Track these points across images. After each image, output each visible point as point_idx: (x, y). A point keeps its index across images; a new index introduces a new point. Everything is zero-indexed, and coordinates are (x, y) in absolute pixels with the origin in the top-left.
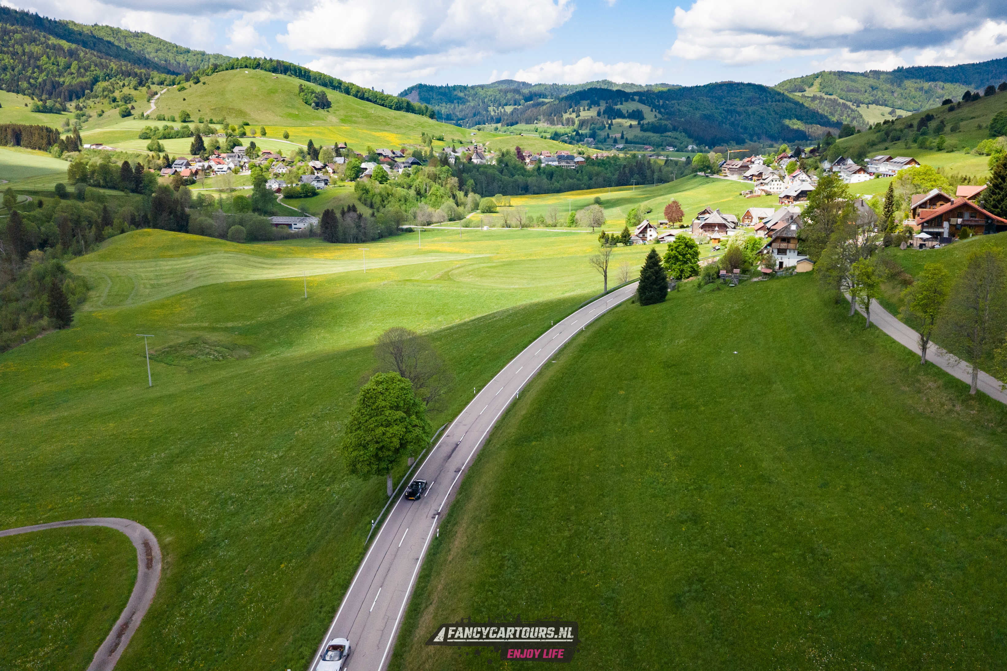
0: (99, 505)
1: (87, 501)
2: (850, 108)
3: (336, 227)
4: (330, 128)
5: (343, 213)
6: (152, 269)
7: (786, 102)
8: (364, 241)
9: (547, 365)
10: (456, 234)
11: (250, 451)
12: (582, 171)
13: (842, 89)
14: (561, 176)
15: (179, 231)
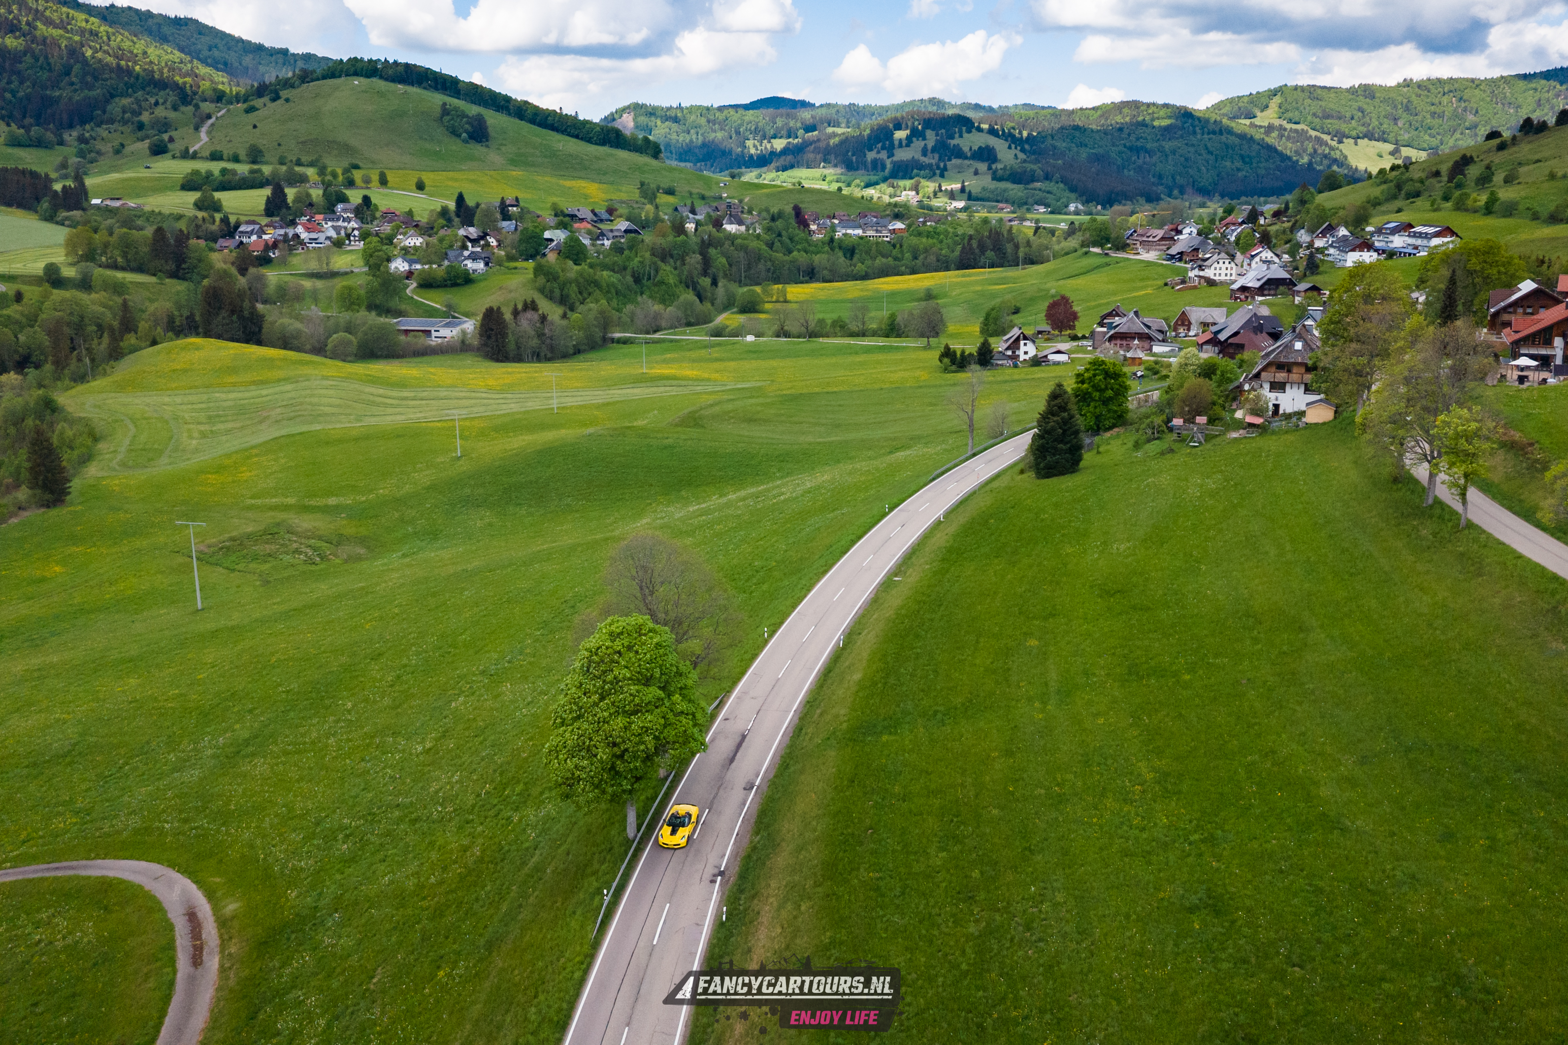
1: (88, 826)
2: (1327, 144)
3: (504, 335)
4: (492, 173)
5: (516, 313)
6: (203, 406)
7: (1225, 135)
8: (548, 360)
9: (887, 585)
10: (700, 348)
11: (372, 737)
12: (901, 246)
13: (1314, 115)
14: (868, 252)
15: (247, 342)
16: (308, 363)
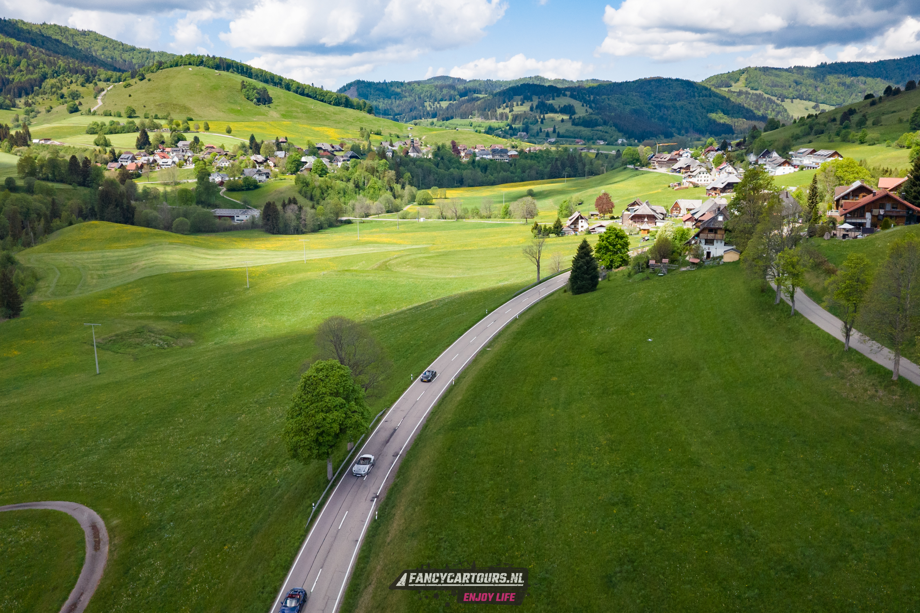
0: (48, 489)
1: (36, 485)
2: (774, 102)
3: (277, 218)
4: (271, 123)
5: (284, 205)
6: (99, 260)
7: (713, 97)
8: (304, 233)
9: (482, 352)
10: (393, 226)
11: (194, 436)
12: (515, 165)
13: (767, 85)
14: (495, 169)
15: (126, 223)
16: (161, 235)
